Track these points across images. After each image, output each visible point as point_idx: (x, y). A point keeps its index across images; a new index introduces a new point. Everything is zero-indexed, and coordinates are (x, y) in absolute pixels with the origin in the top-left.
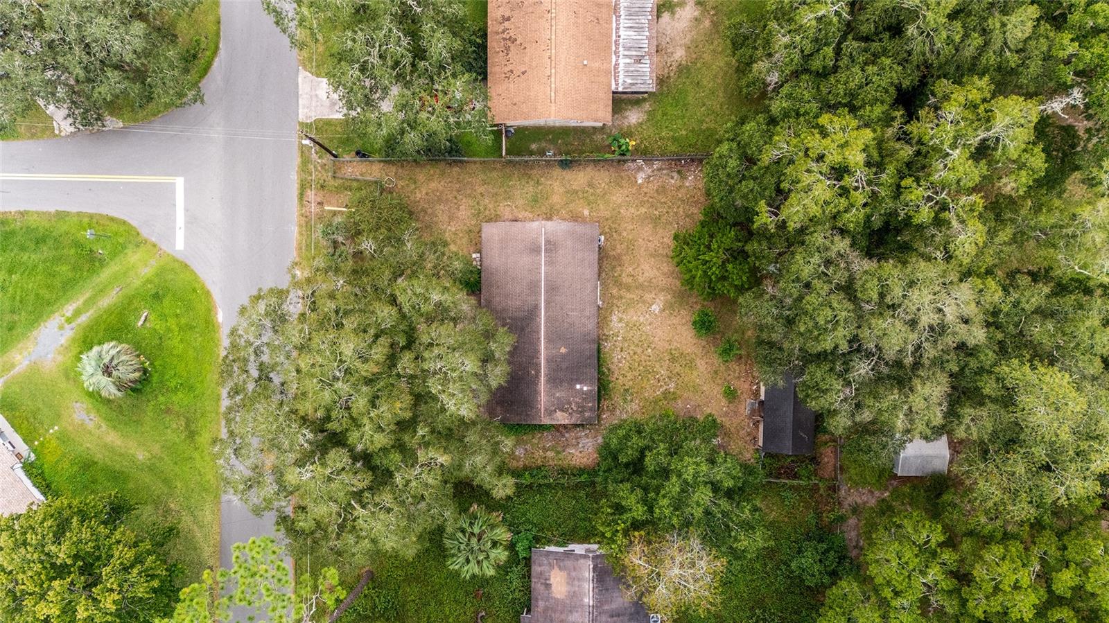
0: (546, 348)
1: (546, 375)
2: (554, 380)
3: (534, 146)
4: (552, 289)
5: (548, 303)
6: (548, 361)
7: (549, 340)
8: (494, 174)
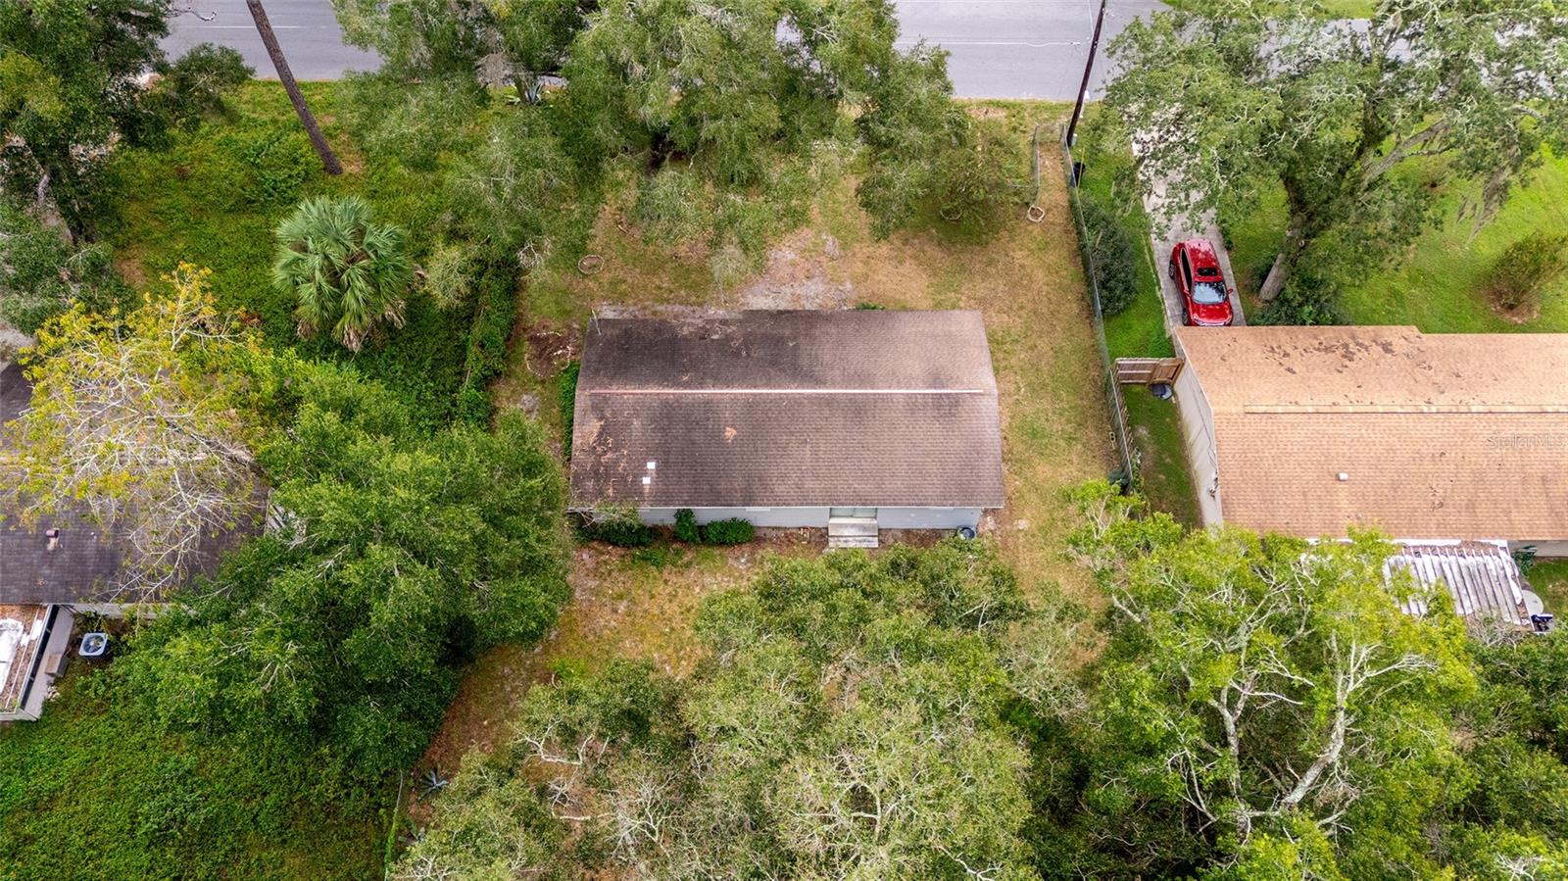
0: (735, 399)
1: (678, 399)
2: (667, 416)
3: (1143, 432)
4: (858, 410)
5: (829, 401)
6: (708, 404)
7: (751, 404)
8: (1076, 367)
